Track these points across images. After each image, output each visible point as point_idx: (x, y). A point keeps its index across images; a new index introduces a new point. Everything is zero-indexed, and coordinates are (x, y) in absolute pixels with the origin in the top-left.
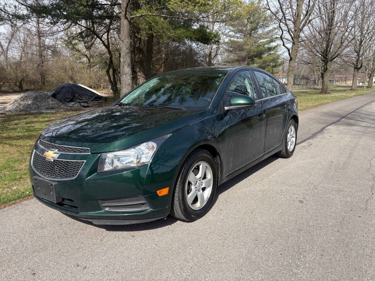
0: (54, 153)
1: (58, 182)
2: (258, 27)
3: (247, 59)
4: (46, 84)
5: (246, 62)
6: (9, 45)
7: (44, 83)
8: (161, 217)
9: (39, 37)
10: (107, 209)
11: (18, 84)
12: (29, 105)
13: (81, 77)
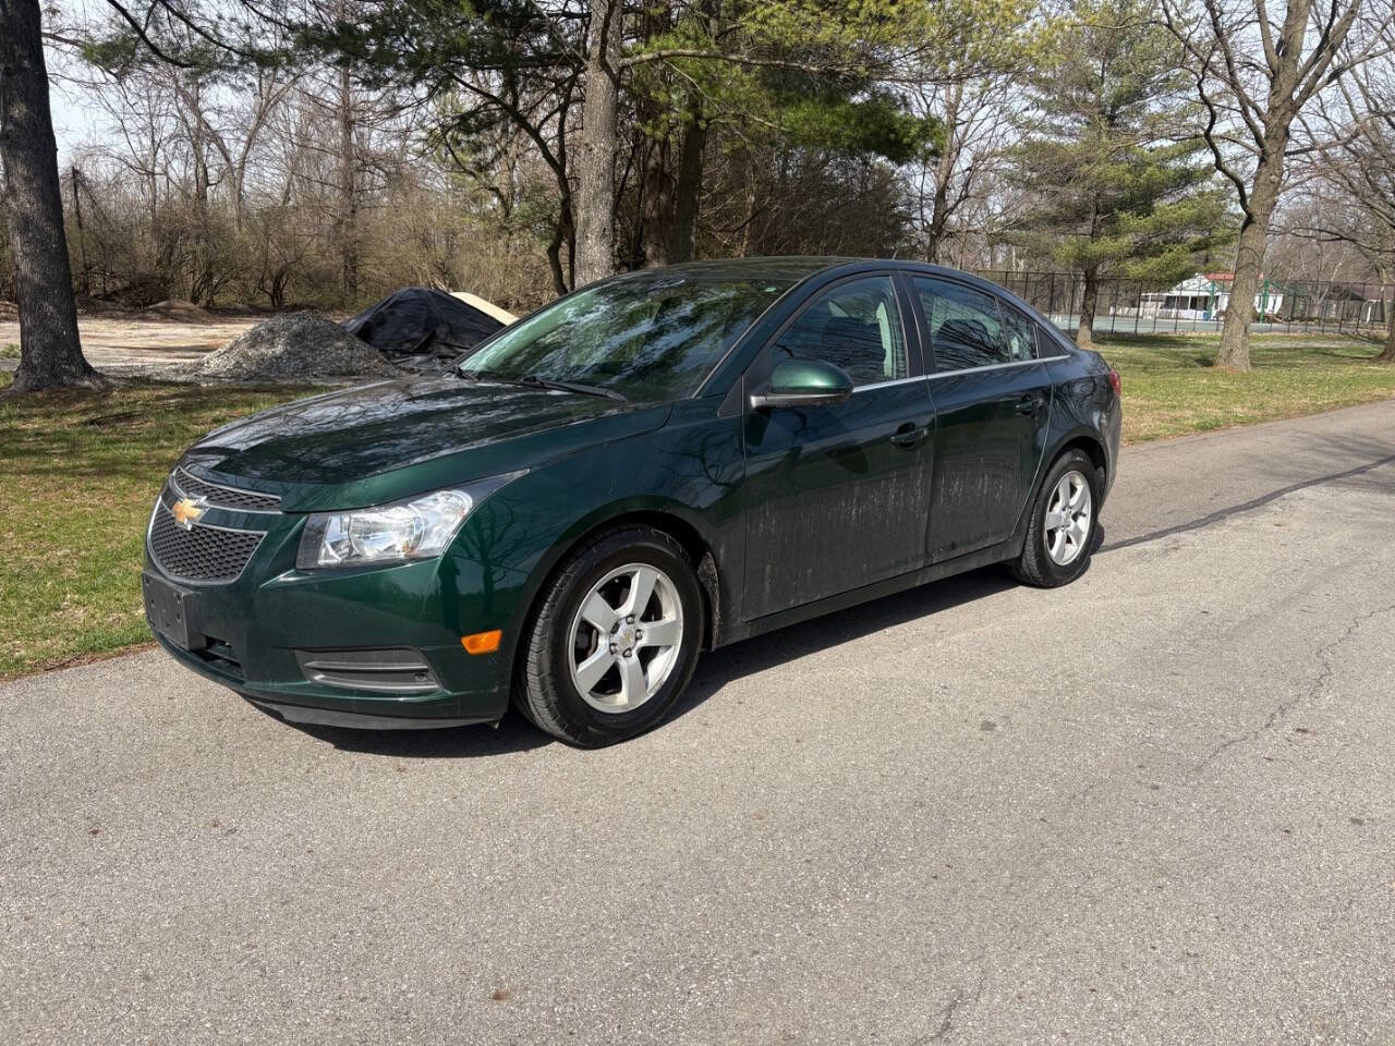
0: (195, 507)
1: (197, 588)
2: (1148, 90)
3: (1092, 216)
4: (359, 287)
5: (1086, 228)
6: (247, 151)
7: (353, 286)
8: (481, 717)
9: (349, 125)
10: (319, 677)
11: (269, 283)
12: (277, 358)
13: (476, 266)
